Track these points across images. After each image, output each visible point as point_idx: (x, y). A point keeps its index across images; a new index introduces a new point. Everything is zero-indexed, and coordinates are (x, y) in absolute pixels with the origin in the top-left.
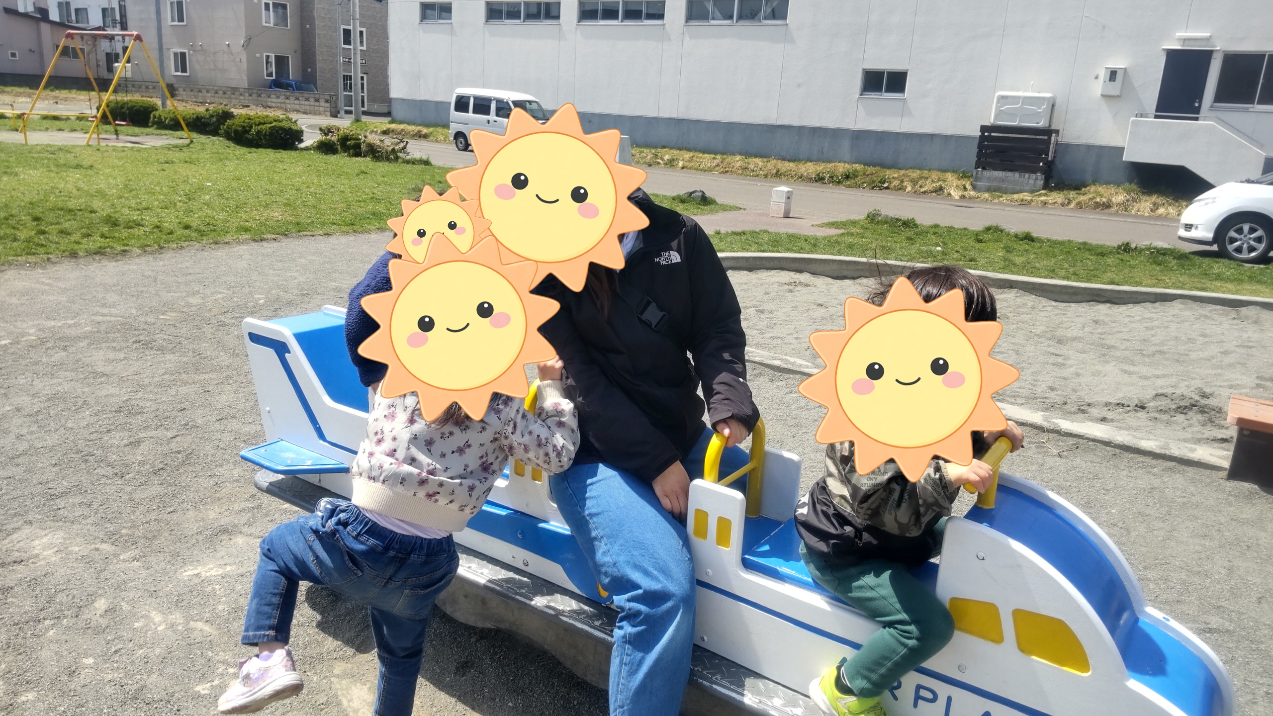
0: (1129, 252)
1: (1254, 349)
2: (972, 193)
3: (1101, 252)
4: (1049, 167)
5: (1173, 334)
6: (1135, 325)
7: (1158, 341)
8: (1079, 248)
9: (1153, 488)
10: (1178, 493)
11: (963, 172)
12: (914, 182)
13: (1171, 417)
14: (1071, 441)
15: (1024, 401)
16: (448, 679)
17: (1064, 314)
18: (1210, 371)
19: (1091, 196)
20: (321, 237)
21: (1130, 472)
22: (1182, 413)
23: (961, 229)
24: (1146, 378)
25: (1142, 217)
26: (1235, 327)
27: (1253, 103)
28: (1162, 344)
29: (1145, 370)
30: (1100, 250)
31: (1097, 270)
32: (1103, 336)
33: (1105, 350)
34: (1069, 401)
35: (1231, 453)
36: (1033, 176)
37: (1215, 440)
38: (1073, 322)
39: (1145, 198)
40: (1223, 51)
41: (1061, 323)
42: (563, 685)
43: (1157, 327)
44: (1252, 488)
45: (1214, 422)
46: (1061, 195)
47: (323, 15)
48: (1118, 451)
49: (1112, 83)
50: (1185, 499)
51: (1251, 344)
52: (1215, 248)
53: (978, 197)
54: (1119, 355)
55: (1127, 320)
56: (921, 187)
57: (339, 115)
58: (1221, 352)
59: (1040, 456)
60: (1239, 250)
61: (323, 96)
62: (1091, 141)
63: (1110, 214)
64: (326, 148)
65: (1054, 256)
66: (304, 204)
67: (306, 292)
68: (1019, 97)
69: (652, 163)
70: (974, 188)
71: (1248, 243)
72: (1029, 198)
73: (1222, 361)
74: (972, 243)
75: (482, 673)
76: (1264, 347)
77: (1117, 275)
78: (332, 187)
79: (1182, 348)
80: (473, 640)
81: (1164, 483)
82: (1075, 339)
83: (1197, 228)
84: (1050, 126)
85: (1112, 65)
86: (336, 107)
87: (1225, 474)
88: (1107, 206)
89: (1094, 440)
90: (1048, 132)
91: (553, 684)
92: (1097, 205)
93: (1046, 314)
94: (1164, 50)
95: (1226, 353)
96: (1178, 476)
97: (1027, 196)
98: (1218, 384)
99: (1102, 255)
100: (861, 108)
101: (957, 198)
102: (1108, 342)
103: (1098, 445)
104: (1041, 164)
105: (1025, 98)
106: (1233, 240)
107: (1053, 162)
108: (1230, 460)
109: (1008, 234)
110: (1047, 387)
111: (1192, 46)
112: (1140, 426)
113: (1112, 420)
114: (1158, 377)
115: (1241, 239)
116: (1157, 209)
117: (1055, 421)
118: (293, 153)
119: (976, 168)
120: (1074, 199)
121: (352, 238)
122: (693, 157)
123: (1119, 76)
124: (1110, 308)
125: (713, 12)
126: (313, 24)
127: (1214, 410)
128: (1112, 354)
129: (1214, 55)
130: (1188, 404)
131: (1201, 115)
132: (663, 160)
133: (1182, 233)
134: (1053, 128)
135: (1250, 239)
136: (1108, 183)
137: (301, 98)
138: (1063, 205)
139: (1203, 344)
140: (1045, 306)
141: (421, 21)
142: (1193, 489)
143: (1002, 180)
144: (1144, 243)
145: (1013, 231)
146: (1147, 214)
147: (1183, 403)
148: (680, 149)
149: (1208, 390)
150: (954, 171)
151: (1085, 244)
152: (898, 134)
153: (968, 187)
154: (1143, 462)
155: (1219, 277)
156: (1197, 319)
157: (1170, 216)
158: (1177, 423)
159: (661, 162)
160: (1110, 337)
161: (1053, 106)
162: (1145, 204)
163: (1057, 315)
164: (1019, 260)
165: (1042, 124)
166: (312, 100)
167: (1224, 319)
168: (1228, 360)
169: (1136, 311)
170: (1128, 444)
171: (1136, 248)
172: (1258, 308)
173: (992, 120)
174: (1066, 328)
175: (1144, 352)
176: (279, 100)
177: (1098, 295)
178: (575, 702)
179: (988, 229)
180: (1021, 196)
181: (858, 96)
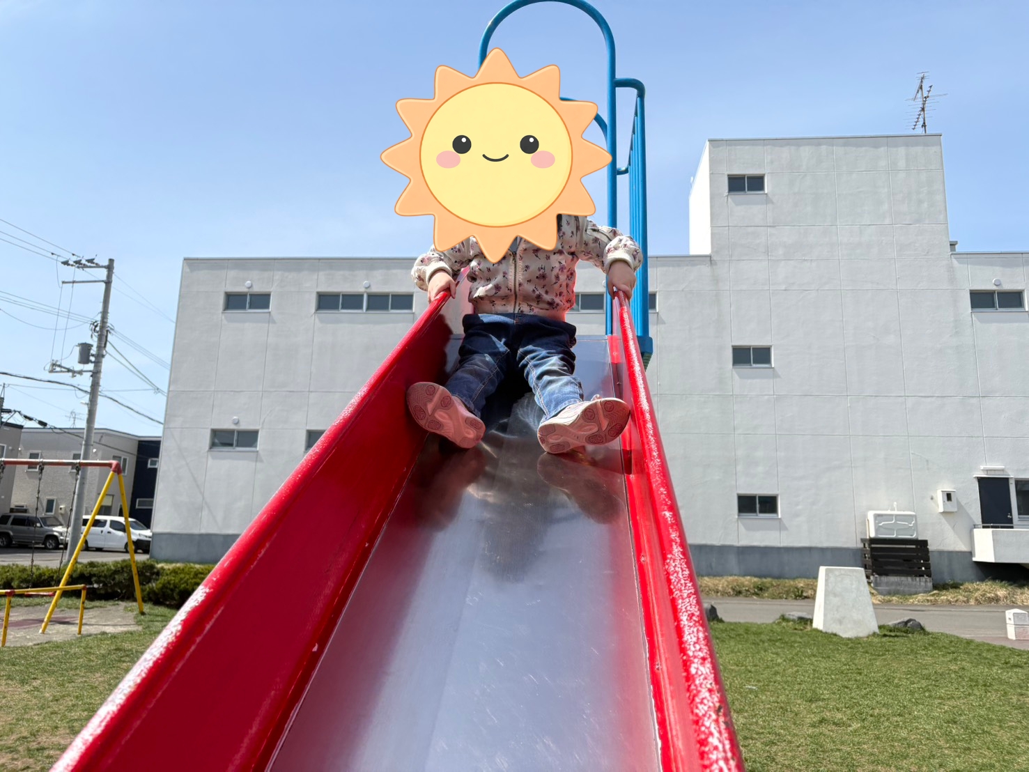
36: (922, 579)
40: (1015, 479)
46: (950, 594)
49: (949, 502)
68: (892, 515)
85: (946, 489)
88: (997, 599)
94: (975, 477)
97: (922, 597)
100: (742, 527)
104: (923, 569)
105: (897, 516)
123: (953, 497)
129: (1010, 481)
131: (1014, 524)
134: (922, 539)
141: (211, 449)
143: (897, 584)
152: (779, 549)
165: (915, 536)
173: (874, 534)
181: (737, 517)
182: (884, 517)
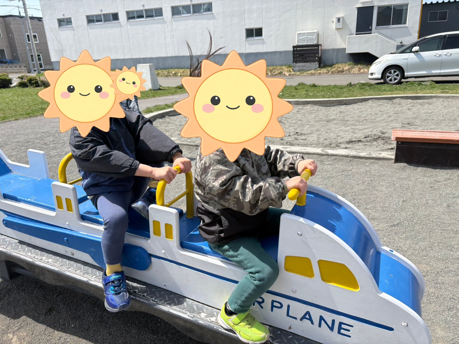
0: (351, 86)
1: (400, 114)
2: (293, 73)
3: (341, 88)
4: (320, 59)
5: (369, 112)
6: (355, 111)
7: (364, 116)
8: (333, 87)
9: (367, 171)
10: (376, 171)
11: (289, 65)
12: (271, 71)
13: (372, 143)
14: (333, 158)
15: (315, 146)
16: (41, 319)
17: (329, 111)
18: (384, 124)
19: (336, 68)
20: (14, 121)
21: (357, 166)
22: (375, 141)
23: (289, 86)
24: (361, 130)
25: (356, 74)
26: (392, 107)
27: (390, 25)
28: (366, 117)
29: (360, 127)
30: (340, 87)
31: (341, 93)
32: (344, 117)
33: (345, 122)
34: (332, 143)
35: (395, 153)
36: (314, 63)
37: (389, 149)
38: (332, 113)
39: (355, 66)
40: (378, 6)
41: (328, 114)
42: (99, 311)
43: (364, 111)
44: (404, 165)
45: (387, 143)
46: (325, 69)
47: (16, 29)
48: (352, 159)
49: (339, 23)
50: (379, 174)
51: (398, 112)
52: (382, 81)
53: (295, 74)
54: (350, 123)
55: (352, 110)
56: (274, 73)
57: (31, 72)
58: (388, 117)
59: (322, 166)
60: (391, 80)
61: (22, 65)
62: (334, 47)
63: (344, 74)
64: (22, 85)
65: (324, 91)
66: (9, 109)
67: (2, 145)
68: (305, 33)
69: (167, 75)
70: (294, 71)
71: (394, 77)
72: (314, 72)
73: (388, 120)
74: (294, 90)
75: (59, 313)
76: (403, 113)
77: (347, 94)
78: (24, 100)
79: (373, 117)
80: (55, 296)
81: (371, 168)
82: (334, 119)
83: (375, 74)
84: (318, 43)
85: (338, 16)
86: (29, 69)
87: (394, 161)
88: (342, 71)
89: (342, 156)
90: (318, 45)
91: (95, 310)
92: (339, 72)
93: (322, 112)
94: (356, 7)
95: (390, 117)
96: (376, 165)
97: (313, 71)
98: (387, 128)
99: (342, 88)
100: (247, 44)
101: (288, 75)
102: (346, 119)
103: (344, 157)
104: (317, 58)
105: (308, 33)
106: (388, 77)
107: (321, 57)
108: (395, 155)
109: (307, 85)
110: (324, 139)
111: (366, 5)
112: (360, 148)
113: (349, 148)
114: (365, 129)
115: (391, 76)
116: (360, 70)
117: (326, 151)
118: (8, 89)
119: (293, 63)
120: (330, 70)
121: (29, 120)
122: (184, 71)
123: (341, 20)
124: (346, 107)
125: (183, 11)
126: (12, 34)
127: (387, 138)
128: (348, 123)
129: (374, 8)
130: (377, 137)
131: (372, 31)
132: (172, 74)
133: (370, 77)
134: (319, 43)
135: (394, 75)
136: (342, 63)
137: (13, 67)
138: (326, 73)
139: (381, 114)
140: (321, 109)
141: (59, 27)
142: (382, 169)
143: (303, 66)
144: (356, 82)
145: (308, 84)
146: (357, 73)
147: (375, 137)
148: (178, 68)
149: (384, 131)
150: (285, 65)
151: (335, 85)
152: (262, 53)
153: (291, 70)
154: (362, 162)
155: (384, 90)
156: (378, 106)
157: (365, 72)
158: (374, 145)
159: (171, 74)
160: (347, 117)
161: (318, 35)
162: (356, 69)
163: (326, 112)
164: (311, 94)
165: (315, 43)
166: (18, 67)
167: (387, 105)
168: (390, 119)
169: (355, 106)
170: (355, 155)
171: (354, 84)
172: (400, 99)
173: (296, 44)
174: (330, 116)
175: (359, 121)
176: (3, 69)
177: (341, 102)
178: (106, 318)
179: (299, 84)
180: (311, 72)
181: (245, 39)
182: (302, 34)
